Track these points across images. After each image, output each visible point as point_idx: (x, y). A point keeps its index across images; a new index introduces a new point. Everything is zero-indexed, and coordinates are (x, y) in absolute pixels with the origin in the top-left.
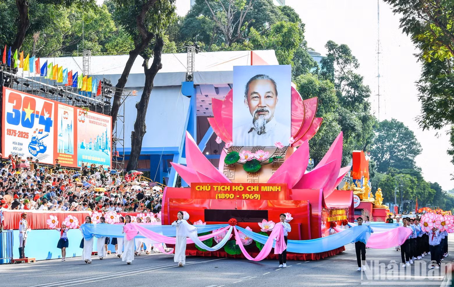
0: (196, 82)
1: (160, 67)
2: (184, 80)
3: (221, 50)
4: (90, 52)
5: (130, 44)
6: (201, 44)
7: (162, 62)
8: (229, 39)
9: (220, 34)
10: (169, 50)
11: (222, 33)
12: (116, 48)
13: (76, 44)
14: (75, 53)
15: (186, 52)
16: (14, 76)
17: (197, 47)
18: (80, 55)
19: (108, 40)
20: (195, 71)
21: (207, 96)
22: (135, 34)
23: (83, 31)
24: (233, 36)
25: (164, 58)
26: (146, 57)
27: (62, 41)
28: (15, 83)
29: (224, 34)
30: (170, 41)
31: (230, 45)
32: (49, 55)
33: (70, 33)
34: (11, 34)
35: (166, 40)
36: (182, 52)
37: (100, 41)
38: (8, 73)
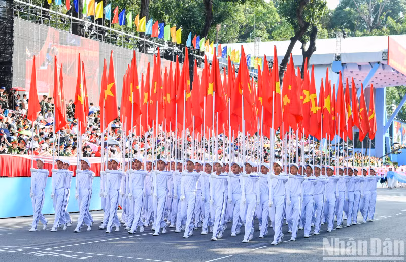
0: (343, 61)
1: (315, 50)
2: (334, 59)
3: (364, 35)
4: (260, 39)
5: (291, 32)
6: (347, 31)
7: (316, 46)
8: (370, 26)
9: (363, 22)
10: (322, 36)
11: (364, 21)
12: (280, 35)
13: (249, 33)
14: (248, 40)
15: (335, 37)
16: (201, 59)
17: (344, 34)
18: (252, 41)
19: (274, 29)
20: (343, 52)
21: (352, 72)
22: (295, 24)
23: (254, 22)
24: (373, 24)
25: (318, 42)
26: (304, 42)
27: (238, 30)
28: (202, 63)
29: (366, 23)
30: (323, 29)
31: (371, 31)
32: (229, 42)
33: (245, 24)
34: (199, 26)
35: (319, 28)
36: (332, 37)
37: (267, 30)
38: (197, 56)
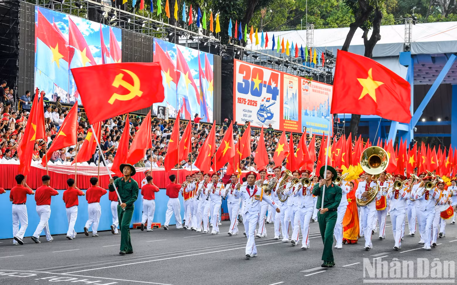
0: (413, 52)
1: (379, 39)
2: (402, 50)
3: (438, 21)
4: (312, 25)
5: (351, 18)
6: (418, 16)
7: (380, 34)
8: (445, 10)
9: (437, 6)
10: (388, 22)
11: (439, 4)
12: (337, 22)
13: (300, 19)
14: (298, 27)
15: (404, 23)
16: (243, 49)
17: (414, 19)
18: (303, 29)
19: (329, 14)
20: (413, 41)
21: (423, 65)
22: (355, 7)
23: (306, 6)
24: (449, 7)
25: (384, 30)
26: (366, 30)
27: (287, 15)
28: (245, 55)
29: (440, 6)
30: (388, 14)
31: (446, 16)
32: (275, 30)
33: (294, 8)
34: (240, 11)
35: (384, 13)
36: (399, 24)
37: (322, 15)
38: (238, 46)
